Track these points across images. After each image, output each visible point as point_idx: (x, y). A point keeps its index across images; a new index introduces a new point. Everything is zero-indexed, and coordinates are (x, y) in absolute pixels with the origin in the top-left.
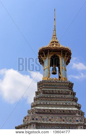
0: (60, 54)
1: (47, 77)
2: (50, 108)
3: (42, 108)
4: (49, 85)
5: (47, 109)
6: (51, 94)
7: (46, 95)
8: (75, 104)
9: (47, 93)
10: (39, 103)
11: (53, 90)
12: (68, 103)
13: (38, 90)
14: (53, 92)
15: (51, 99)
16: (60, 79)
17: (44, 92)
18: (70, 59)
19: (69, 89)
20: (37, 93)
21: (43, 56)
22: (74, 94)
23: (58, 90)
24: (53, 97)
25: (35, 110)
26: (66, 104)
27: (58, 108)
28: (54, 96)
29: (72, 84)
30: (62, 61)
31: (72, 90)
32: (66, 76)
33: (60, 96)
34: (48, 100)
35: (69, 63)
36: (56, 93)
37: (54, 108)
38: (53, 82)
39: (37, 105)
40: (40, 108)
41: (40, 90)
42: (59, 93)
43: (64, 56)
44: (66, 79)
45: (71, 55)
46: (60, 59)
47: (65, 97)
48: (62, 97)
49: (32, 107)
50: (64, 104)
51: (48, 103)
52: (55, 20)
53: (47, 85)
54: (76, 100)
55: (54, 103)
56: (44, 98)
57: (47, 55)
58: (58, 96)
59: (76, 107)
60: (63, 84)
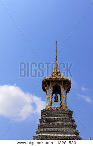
0: (61, 84)
1: (49, 106)
2: (52, 135)
3: (45, 135)
4: (52, 113)
5: (50, 136)
6: (53, 121)
7: (49, 123)
8: (74, 131)
9: (49, 121)
10: (42, 130)
11: (55, 118)
12: (68, 129)
13: (42, 117)
14: (55, 119)
15: (53, 126)
16: (61, 108)
17: (47, 120)
18: (71, 88)
19: (69, 117)
20: (41, 121)
21: (46, 86)
22: (73, 121)
23: (60, 118)
24: (55, 125)
25: (39, 136)
26: (66, 130)
27: (59, 135)
28: (56, 123)
29: (72, 112)
30: (63, 90)
31: (72, 118)
32: (66, 104)
33: (61, 123)
34: (50, 127)
35: (70, 91)
36: (57, 121)
37: (56, 135)
38: (55, 111)
39: (41, 132)
40: (43, 135)
41: (43, 118)
42: (60, 121)
43: (64, 86)
44: (66, 107)
45: (71, 84)
46: (61, 88)
47: (65, 124)
48: (62, 124)
49: (37, 133)
50: (65, 131)
51: (50, 130)
52: (56, 51)
53: (50, 113)
54: (75, 127)
55: (56, 129)
56: (47, 126)
57: (50, 85)
58: (59, 123)
59: (75, 133)
60: (63, 112)
